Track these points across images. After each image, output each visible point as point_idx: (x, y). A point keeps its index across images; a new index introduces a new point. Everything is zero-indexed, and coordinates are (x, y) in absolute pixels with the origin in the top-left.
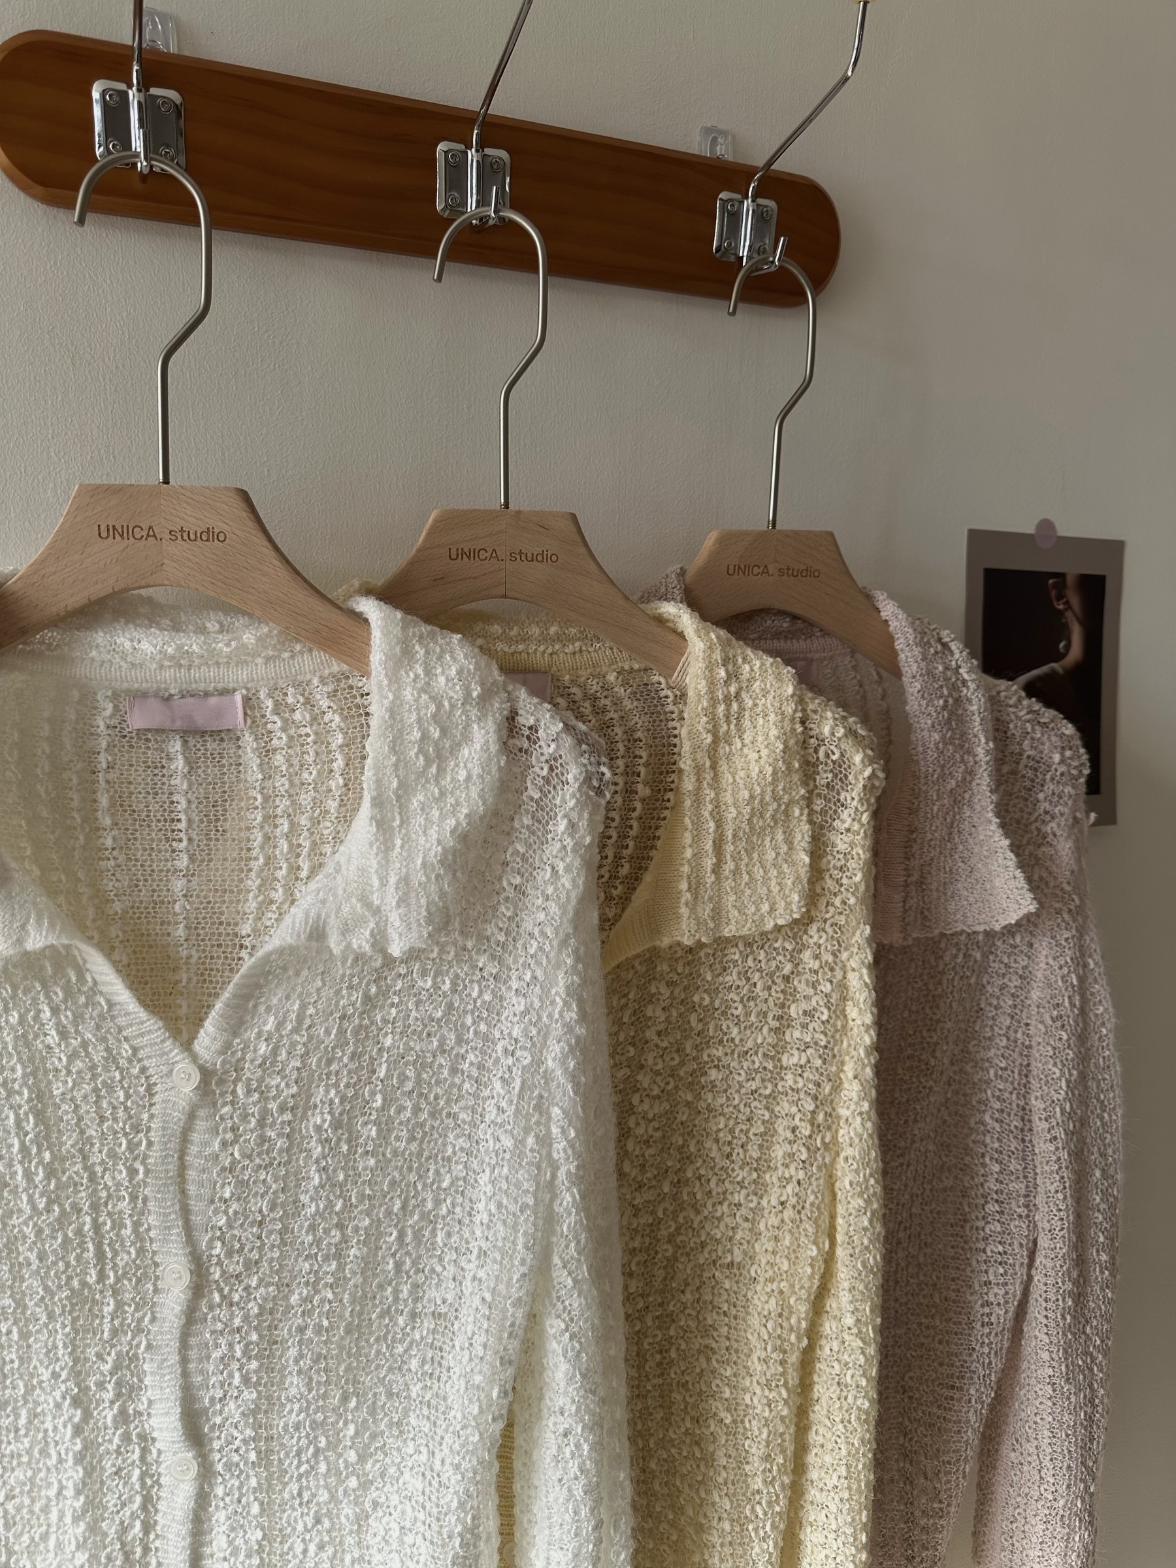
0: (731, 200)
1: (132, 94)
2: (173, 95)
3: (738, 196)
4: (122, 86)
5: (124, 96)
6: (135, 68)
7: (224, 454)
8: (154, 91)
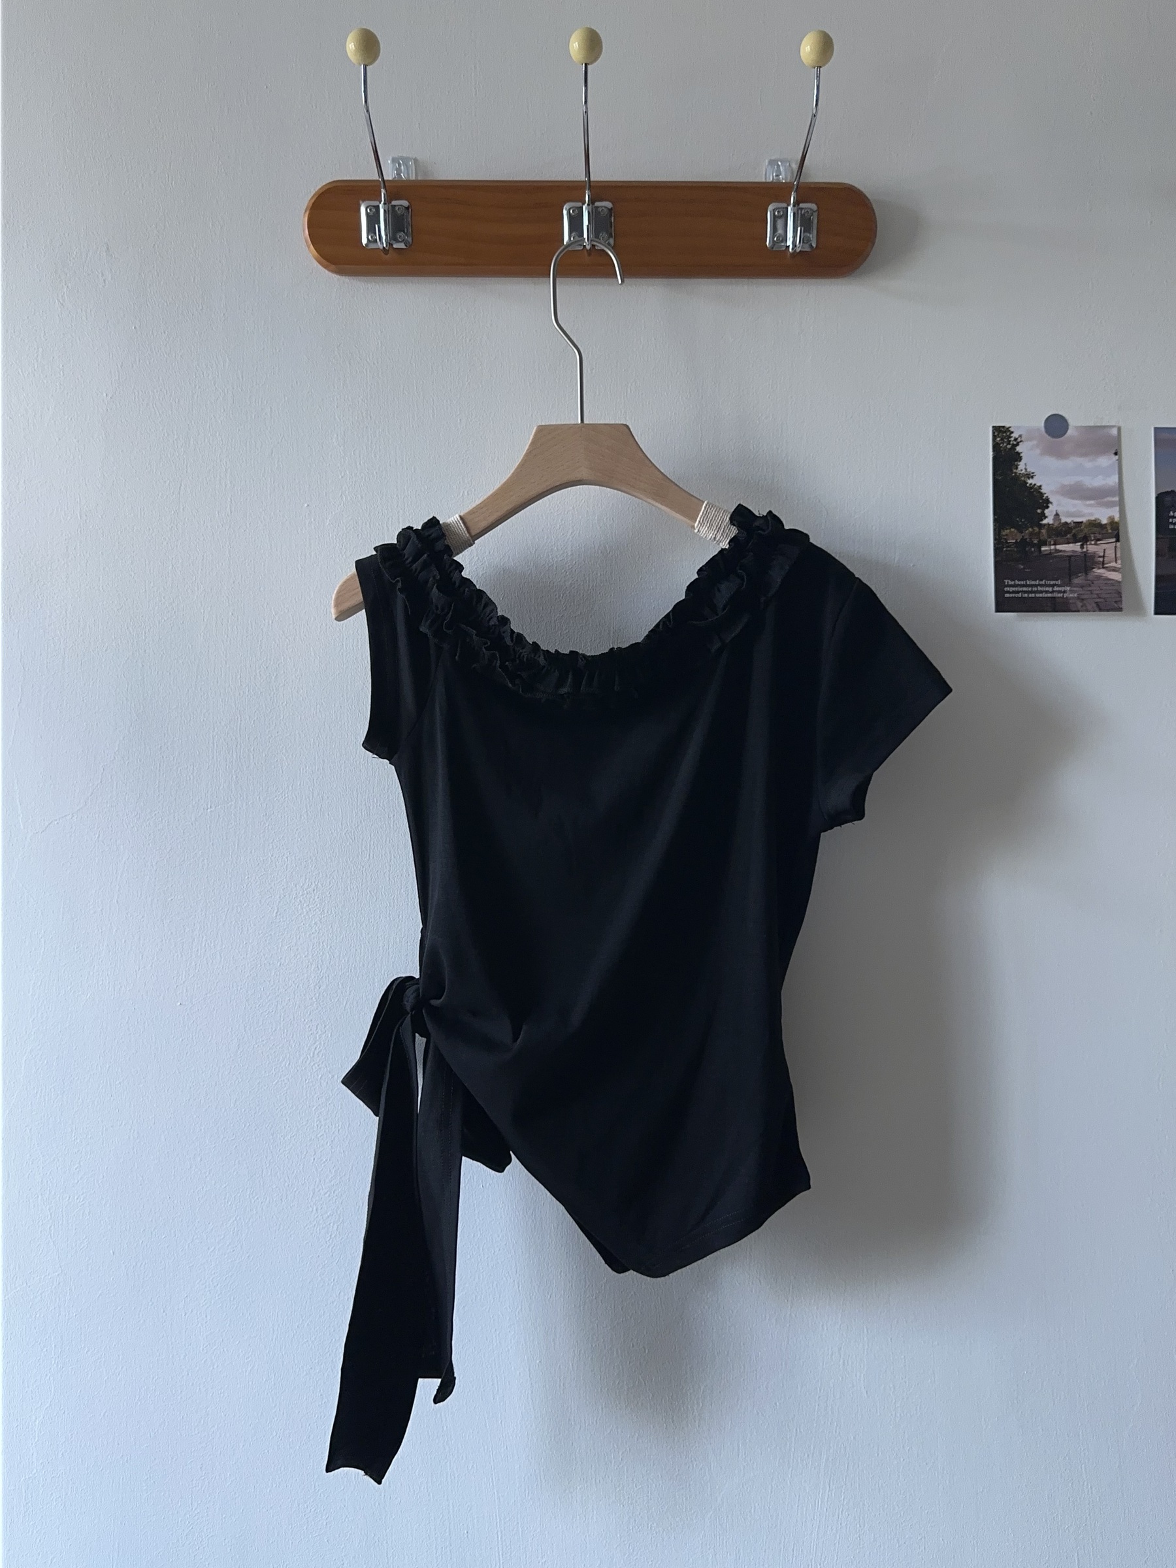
0: (777, 209)
1: (381, 206)
2: (405, 203)
3: (784, 205)
4: (375, 203)
5: (377, 208)
6: (383, 191)
7: (433, 411)
8: (394, 203)
